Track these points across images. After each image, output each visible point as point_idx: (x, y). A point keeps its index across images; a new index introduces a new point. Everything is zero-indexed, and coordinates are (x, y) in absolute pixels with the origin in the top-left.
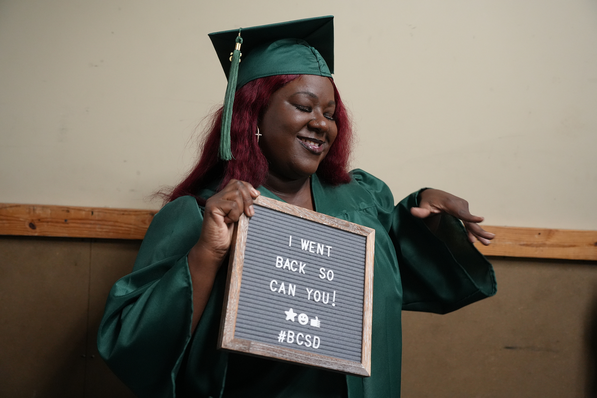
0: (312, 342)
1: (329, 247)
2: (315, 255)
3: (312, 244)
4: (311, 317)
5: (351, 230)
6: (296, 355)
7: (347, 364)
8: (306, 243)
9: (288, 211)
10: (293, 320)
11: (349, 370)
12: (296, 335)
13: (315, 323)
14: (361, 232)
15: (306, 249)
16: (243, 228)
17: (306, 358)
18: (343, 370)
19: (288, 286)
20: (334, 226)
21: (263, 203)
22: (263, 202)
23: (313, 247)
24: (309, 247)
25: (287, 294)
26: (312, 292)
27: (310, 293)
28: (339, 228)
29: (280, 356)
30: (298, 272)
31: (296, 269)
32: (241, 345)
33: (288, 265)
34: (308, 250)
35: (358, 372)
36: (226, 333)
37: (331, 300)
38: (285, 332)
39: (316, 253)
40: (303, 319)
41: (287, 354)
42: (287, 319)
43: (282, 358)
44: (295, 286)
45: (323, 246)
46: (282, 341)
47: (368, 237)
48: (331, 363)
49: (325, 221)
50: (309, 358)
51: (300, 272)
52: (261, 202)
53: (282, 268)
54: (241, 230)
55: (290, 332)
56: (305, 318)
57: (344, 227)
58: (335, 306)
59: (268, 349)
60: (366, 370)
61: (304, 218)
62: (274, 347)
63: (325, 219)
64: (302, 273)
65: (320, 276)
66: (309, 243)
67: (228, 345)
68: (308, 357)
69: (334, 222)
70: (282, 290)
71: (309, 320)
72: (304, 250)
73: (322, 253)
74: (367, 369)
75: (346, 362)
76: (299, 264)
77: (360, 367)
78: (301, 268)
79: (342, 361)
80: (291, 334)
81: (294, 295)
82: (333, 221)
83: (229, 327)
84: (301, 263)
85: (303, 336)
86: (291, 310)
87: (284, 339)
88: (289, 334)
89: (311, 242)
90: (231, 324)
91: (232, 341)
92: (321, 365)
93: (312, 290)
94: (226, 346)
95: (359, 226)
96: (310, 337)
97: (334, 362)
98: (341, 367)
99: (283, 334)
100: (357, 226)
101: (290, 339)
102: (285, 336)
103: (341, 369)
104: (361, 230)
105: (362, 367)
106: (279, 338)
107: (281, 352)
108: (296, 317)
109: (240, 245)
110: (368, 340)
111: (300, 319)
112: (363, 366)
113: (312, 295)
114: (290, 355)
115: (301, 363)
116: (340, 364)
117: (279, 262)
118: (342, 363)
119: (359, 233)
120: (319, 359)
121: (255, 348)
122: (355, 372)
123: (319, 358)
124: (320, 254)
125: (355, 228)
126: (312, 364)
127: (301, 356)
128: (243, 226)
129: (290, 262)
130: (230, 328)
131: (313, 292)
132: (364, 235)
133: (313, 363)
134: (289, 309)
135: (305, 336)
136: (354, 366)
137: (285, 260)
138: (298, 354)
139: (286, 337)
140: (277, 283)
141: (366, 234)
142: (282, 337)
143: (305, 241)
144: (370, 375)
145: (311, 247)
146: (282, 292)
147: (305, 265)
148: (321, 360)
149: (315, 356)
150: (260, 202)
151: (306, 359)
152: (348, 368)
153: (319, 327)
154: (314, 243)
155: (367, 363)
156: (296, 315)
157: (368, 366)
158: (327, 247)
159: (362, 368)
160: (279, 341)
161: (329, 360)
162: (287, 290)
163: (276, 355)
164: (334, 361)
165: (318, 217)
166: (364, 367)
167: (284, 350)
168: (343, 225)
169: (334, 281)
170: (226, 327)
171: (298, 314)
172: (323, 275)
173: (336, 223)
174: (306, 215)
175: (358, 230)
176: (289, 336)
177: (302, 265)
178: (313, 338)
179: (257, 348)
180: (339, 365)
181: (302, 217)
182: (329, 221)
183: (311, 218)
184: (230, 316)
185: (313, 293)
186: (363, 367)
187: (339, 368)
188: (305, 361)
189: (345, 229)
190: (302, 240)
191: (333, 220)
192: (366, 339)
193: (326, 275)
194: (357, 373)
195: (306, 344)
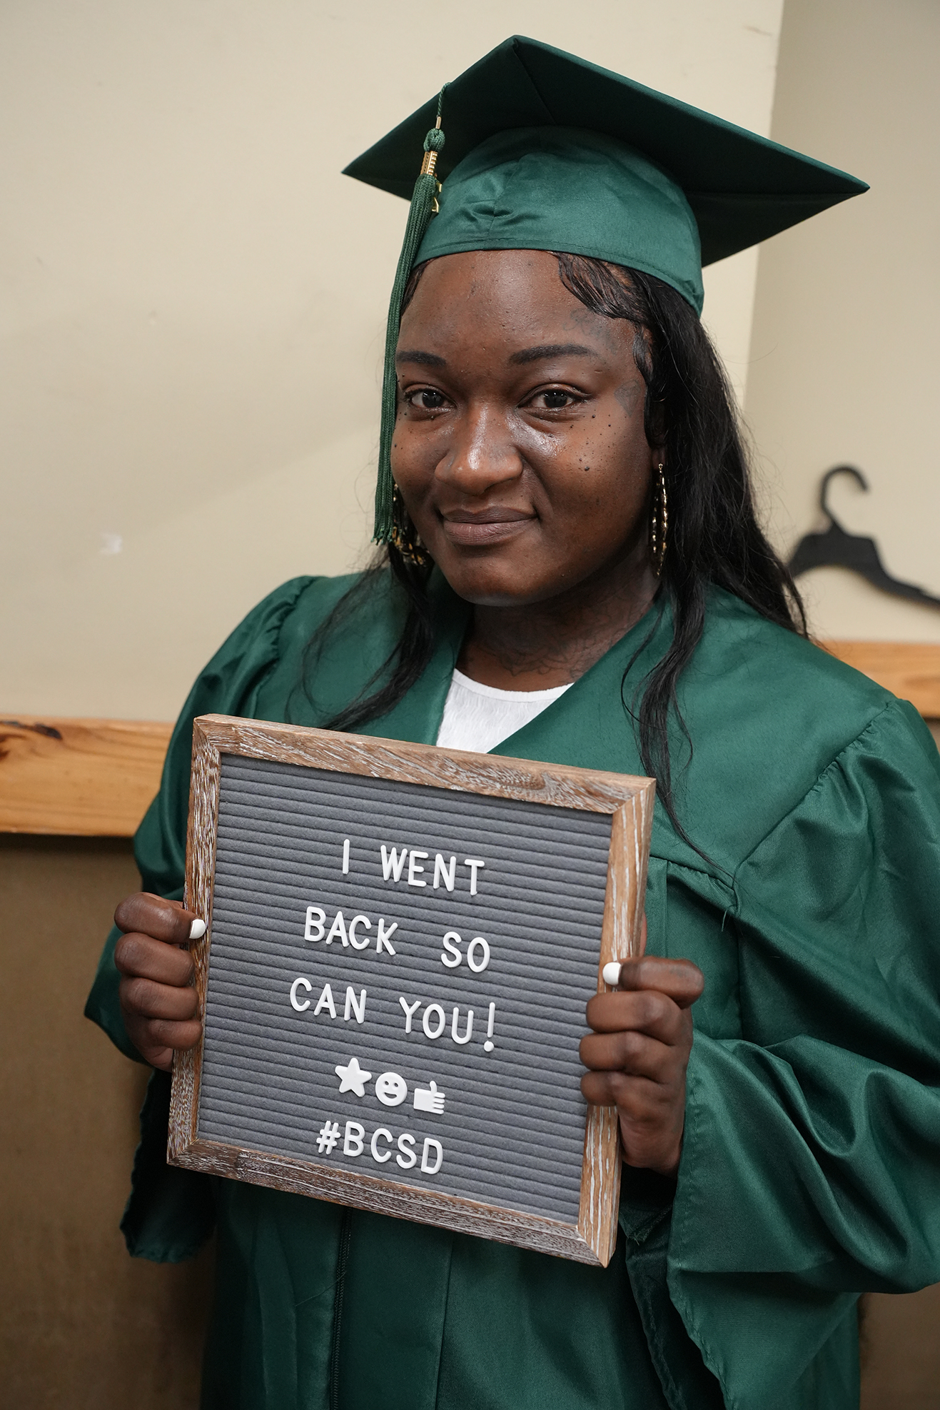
0: (419, 1154)
1: (474, 863)
2: (429, 891)
3: (417, 858)
4: (415, 1081)
5: (549, 799)
6: (365, 1191)
7: (528, 1227)
8: (399, 854)
9: (331, 764)
10: (360, 1092)
11: (533, 1244)
12: (369, 1131)
13: (429, 1099)
14: (589, 801)
15: (396, 879)
16: (200, 835)
17: (396, 1203)
18: (512, 1242)
19: (345, 992)
20: (486, 792)
21: (254, 749)
22: (254, 746)
23: (420, 869)
24: (406, 867)
25: (340, 1014)
26: (420, 1007)
27: (409, 1011)
28: (506, 796)
29: (319, 1193)
30: (372, 946)
31: (367, 941)
32: (214, 1161)
33: (342, 933)
34: (404, 878)
35: (563, 1252)
36: (173, 1128)
37: (480, 1029)
38: (336, 1125)
39: (430, 884)
40: (392, 1090)
41: (340, 1188)
42: (343, 1089)
43: (324, 1198)
44: (364, 992)
45: (453, 860)
46: (328, 1152)
47: (615, 818)
48: (472, 1220)
49: (455, 781)
50: (404, 1202)
51: (379, 950)
52: (247, 747)
53: (324, 939)
54: (196, 842)
55: (350, 1124)
56: (396, 1085)
57: (524, 792)
58: (495, 1046)
59: (287, 1174)
60: (592, 1248)
61: (389, 776)
62: (302, 1169)
63: (457, 773)
64: (385, 950)
65: (444, 957)
66: (408, 856)
67: (182, 1158)
68: (400, 1198)
69: (489, 777)
70: (326, 1005)
71: (411, 1090)
72: (391, 877)
73: (450, 887)
74: (595, 1246)
75: (521, 1220)
76: (375, 924)
77: (571, 1238)
78: (383, 937)
79: (510, 1217)
80: (354, 1131)
81: (360, 1016)
82: (483, 776)
83: (181, 1112)
84: (381, 922)
85: (390, 1139)
86: (354, 1061)
87: (335, 1144)
88: (348, 1131)
89: (414, 854)
90: (186, 1105)
91: (190, 1150)
92: (439, 1223)
93: (418, 1004)
94: (176, 1160)
95: (583, 782)
96: (412, 1141)
97: (482, 1216)
98: (506, 1233)
99: (331, 1129)
100: (575, 783)
101: (353, 1145)
102: (338, 1135)
103: (506, 1238)
104: (590, 793)
105: (578, 1237)
106: (319, 1140)
107: (323, 1182)
108: (370, 1084)
109: (196, 886)
110: (600, 1158)
111: (380, 1089)
112: (580, 1235)
113: (417, 1016)
114: (348, 1191)
115: (381, 1213)
116: (501, 1223)
117: (315, 923)
118: (510, 1223)
119: (582, 806)
120: (434, 1206)
121: (250, 1168)
122: (551, 1251)
123: (434, 1204)
124: (445, 887)
125: (567, 789)
126: (413, 1219)
127: (381, 1195)
128: (200, 828)
129: (348, 919)
130: (183, 1114)
131: (423, 1007)
132: (602, 809)
133: (417, 1215)
134: (350, 1060)
135: (396, 1137)
136: (549, 1232)
137: (331, 914)
138: (373, 1189)
139: (343, 1137)
140: (309, 987)
141: (610, 806)
142: (329, 1138)
143: (394, 851)
144: (605, 1264)
145: (413, 868)
146: (325, 1011)
147: (395, 926)
148: (443, 1209)
149: (424, 1196)
150: (244, 748)
151: (396, 1206)
152: (528, 1239)
153: (441, 1112)
154: (425, 855)
155: (596, 1229)
156: (367, 1076)
157: (598, 1236)
158: (467, 862)
159: (579, 1242)
160: (320, 1150)
161: (468, 1211)
162: (340, 1002)
163: (307, 1188)
164: (483, 1214)
165: (432, 769)
166: (583, 1238)
167: (332, 1178)
168: (521, 785)
169: (491, 970)
170: (173, 1112)
171: (377, 1072)
172: (452, 957)
173: (495, 780)
174: (391, 767)
175: (578, 793)
176: (349, 1137)
177: (387, 926)
178: (420, 1141)
179: (255, 1170)
180: (499, 1227)
181: (376, 776)
182: (467, 777)
183: (408, 775)
184: (181, 1084)
185: (422, 1009)
186: (579, 1239)
187: (501, 1237)
188: (393, 1209)
189: (530, 799)
190: (383, 849)
191: (485, 774)
192: (596, 1155)
193: (464, 953)
194: (559, 1254)
195: (399, 1158)
